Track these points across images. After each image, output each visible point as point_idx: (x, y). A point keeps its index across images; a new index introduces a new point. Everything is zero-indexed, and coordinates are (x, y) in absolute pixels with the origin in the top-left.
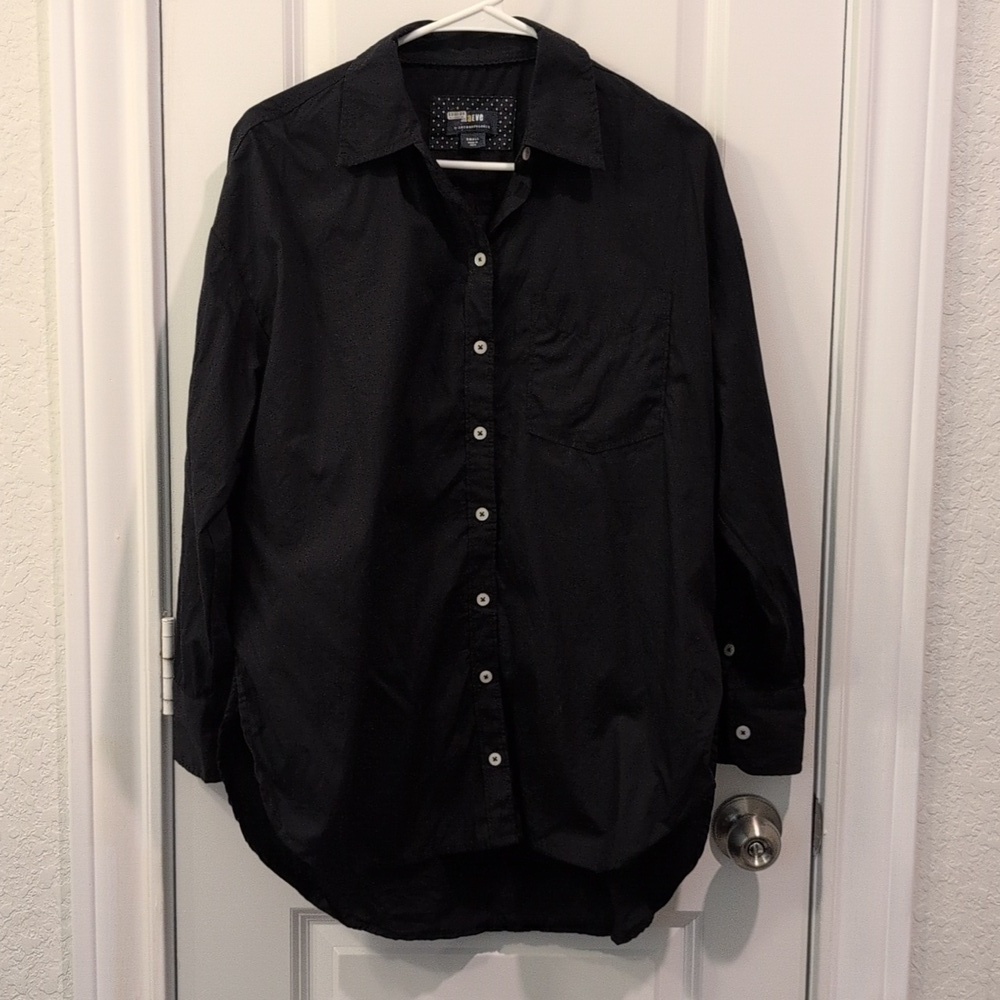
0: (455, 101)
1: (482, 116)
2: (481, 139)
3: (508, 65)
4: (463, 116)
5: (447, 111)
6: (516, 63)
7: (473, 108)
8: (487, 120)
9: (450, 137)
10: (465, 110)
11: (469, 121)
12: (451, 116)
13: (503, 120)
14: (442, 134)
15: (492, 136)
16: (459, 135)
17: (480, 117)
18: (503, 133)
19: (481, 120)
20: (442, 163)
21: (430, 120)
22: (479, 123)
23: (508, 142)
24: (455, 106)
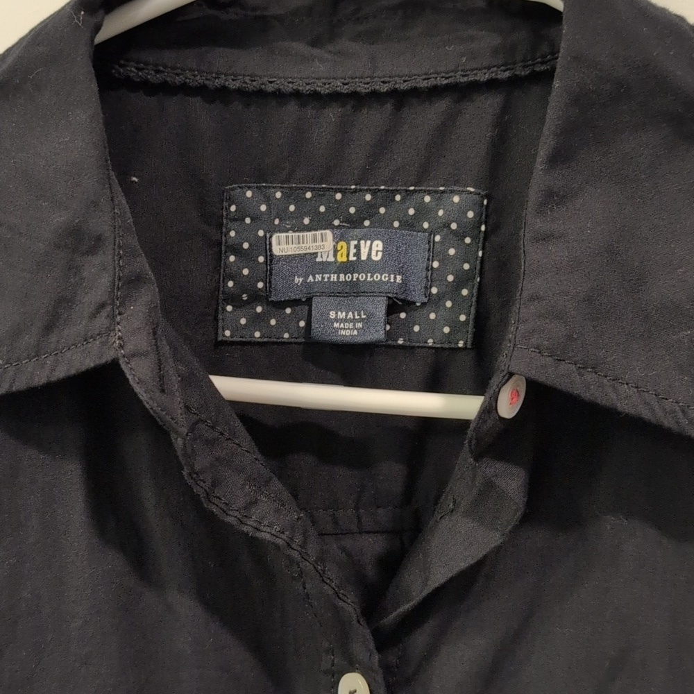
0: (299, 201)
1: (378, 245)
2: (370, 316)
3: (463, 92)
4: (322, 244)
5: (272, 230)
6: (492, 84)
7: (354, 223)
8: (392, 260)
9: (281, 305)
10: (329, 226)
11: (342, 258)
12: (284, 245)
13: (444, 259)
14: (256, 297)
15: (407, 305)
16: (309, 301)
17: (374, 249)
18: (441, 297)
19: (377, 257)
20: (231, 387)
21: (219, 258)
22: (370, 266)
23: (455, 326)
24: (299, 215)
